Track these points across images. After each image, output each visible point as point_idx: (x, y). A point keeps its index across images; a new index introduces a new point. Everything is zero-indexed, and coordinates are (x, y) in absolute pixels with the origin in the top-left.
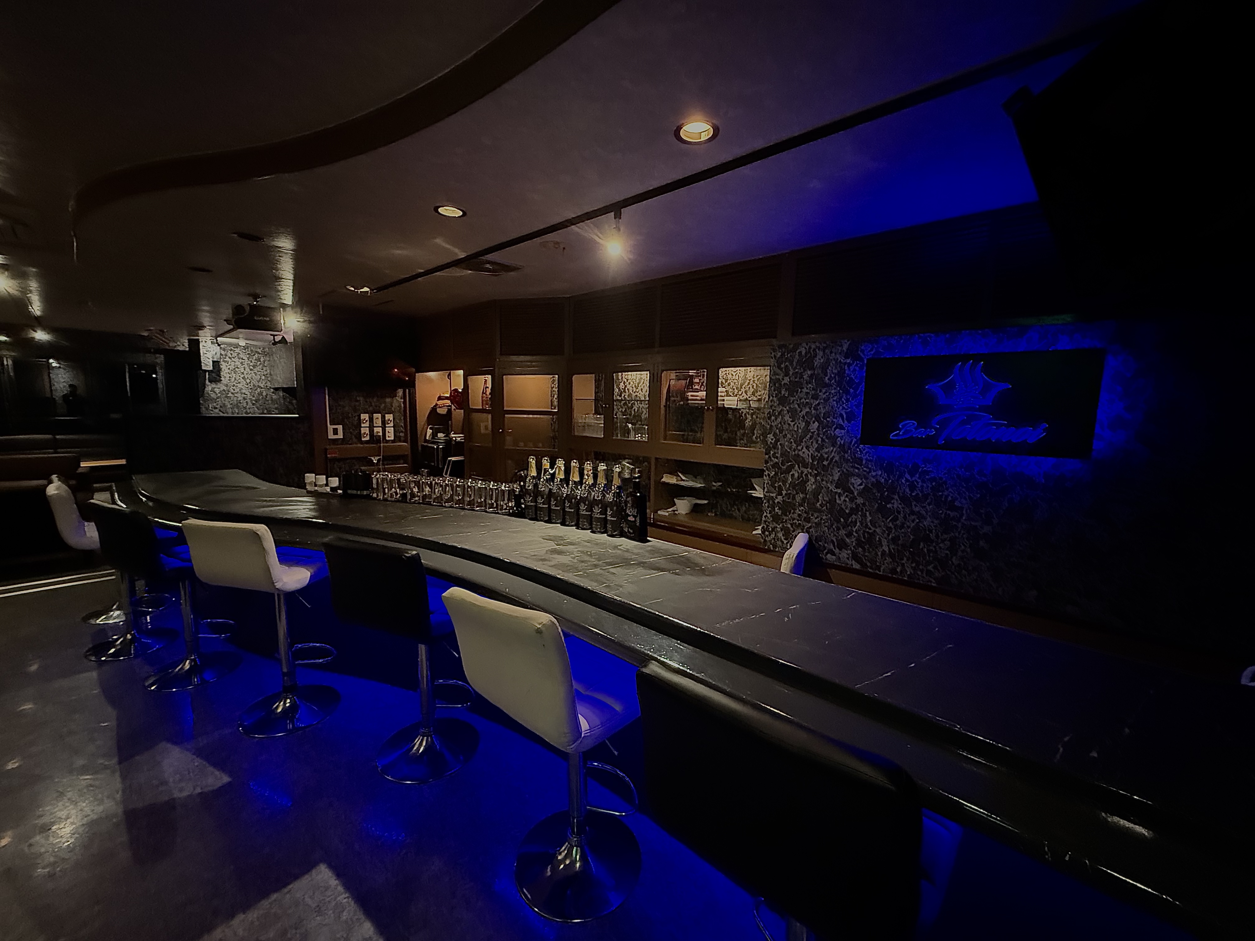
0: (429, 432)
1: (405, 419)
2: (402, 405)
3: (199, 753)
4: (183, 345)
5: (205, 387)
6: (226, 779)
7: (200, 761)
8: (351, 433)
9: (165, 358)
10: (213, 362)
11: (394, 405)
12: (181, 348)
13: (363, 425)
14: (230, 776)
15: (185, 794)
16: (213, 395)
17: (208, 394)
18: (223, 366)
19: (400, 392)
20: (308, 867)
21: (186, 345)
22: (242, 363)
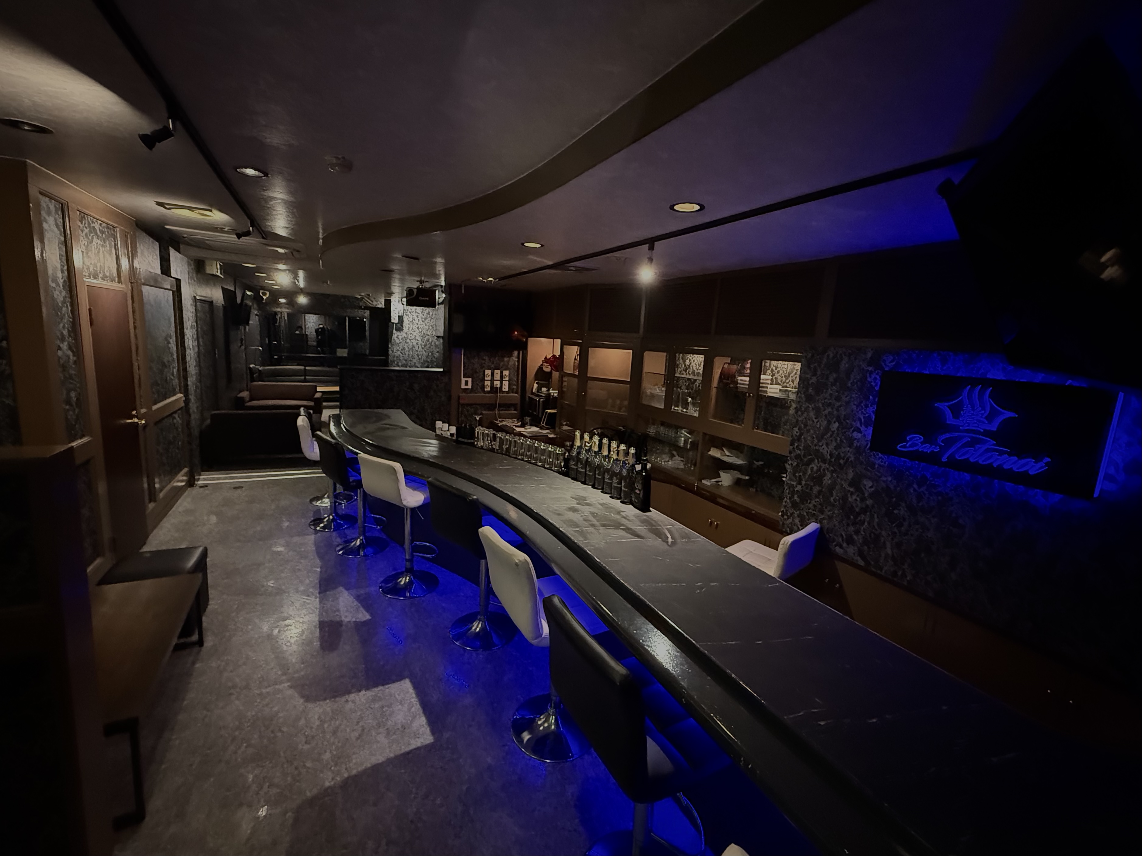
0: (536, 386)
1: (518, 375)
2: (517, 364)
3: (358, 598)
4: (381, 304)
5: (392, 335)
6: (368, 617)
7: (357, 603)
8: (477, 384)
9: (370, 313)
10: (399, 316)
11: (510, 363)
12: (380, 306)
13: (486, 379)
14: (371, 616)
15: (348, 620)
16: (398, 341)
17: (394, 340)
18: (405, 319)
19: (516, 353)
20: (400, 678)
21: (383, 303)
22: (417, 316)
